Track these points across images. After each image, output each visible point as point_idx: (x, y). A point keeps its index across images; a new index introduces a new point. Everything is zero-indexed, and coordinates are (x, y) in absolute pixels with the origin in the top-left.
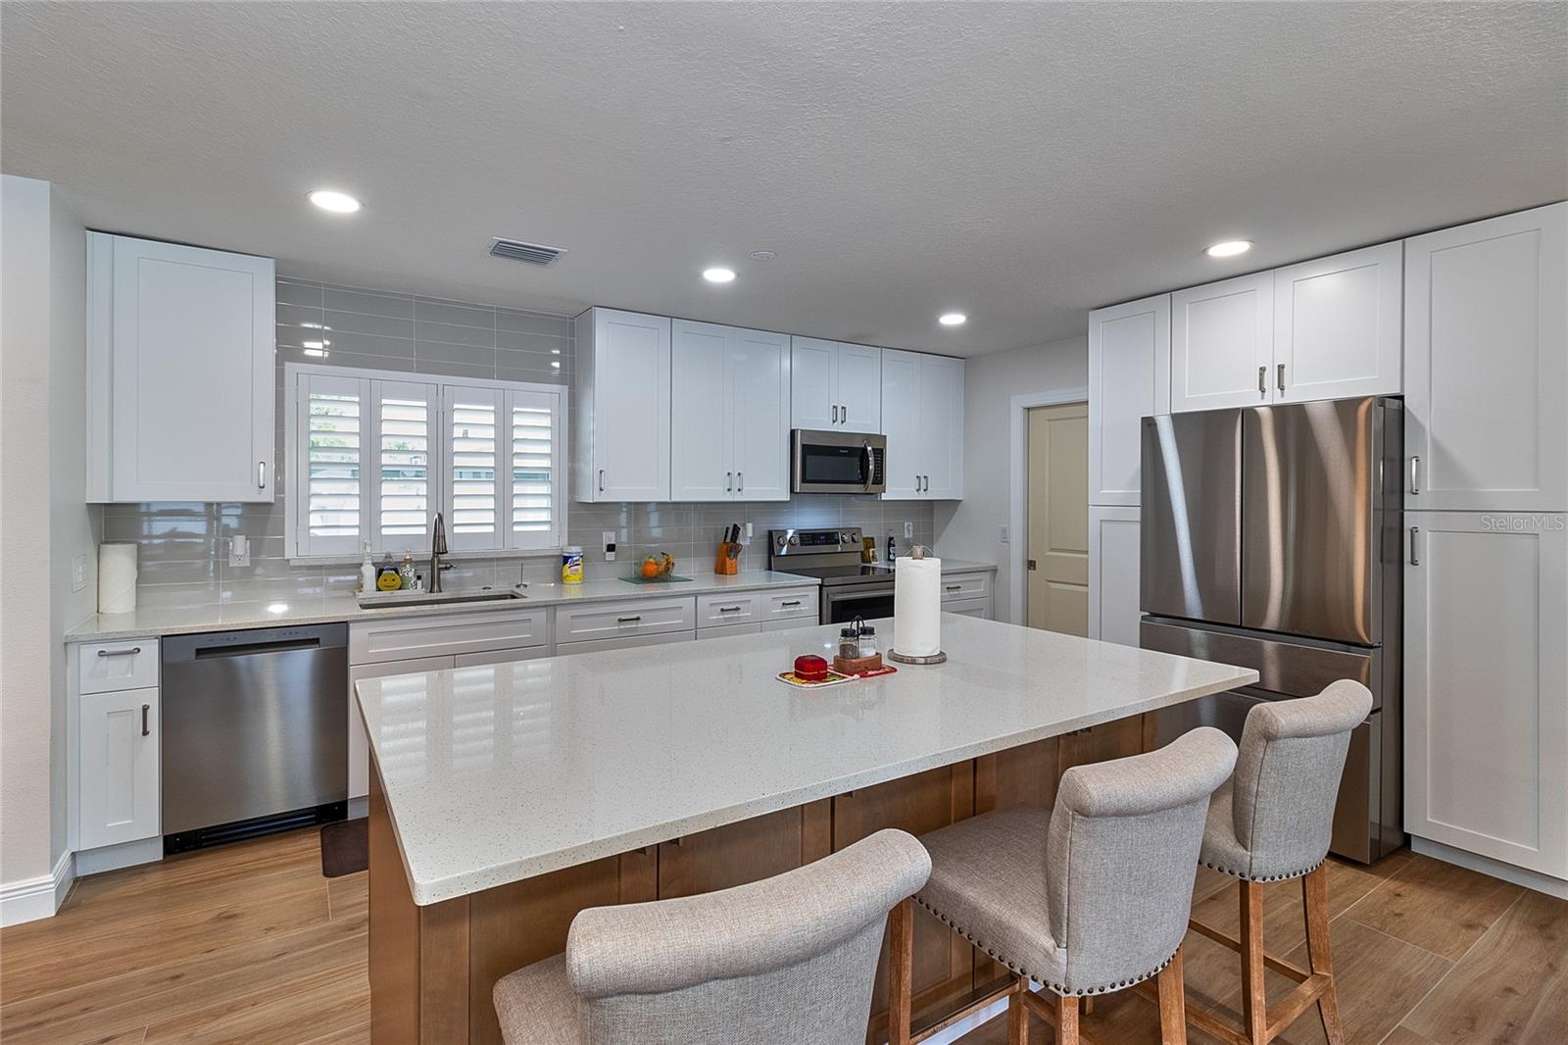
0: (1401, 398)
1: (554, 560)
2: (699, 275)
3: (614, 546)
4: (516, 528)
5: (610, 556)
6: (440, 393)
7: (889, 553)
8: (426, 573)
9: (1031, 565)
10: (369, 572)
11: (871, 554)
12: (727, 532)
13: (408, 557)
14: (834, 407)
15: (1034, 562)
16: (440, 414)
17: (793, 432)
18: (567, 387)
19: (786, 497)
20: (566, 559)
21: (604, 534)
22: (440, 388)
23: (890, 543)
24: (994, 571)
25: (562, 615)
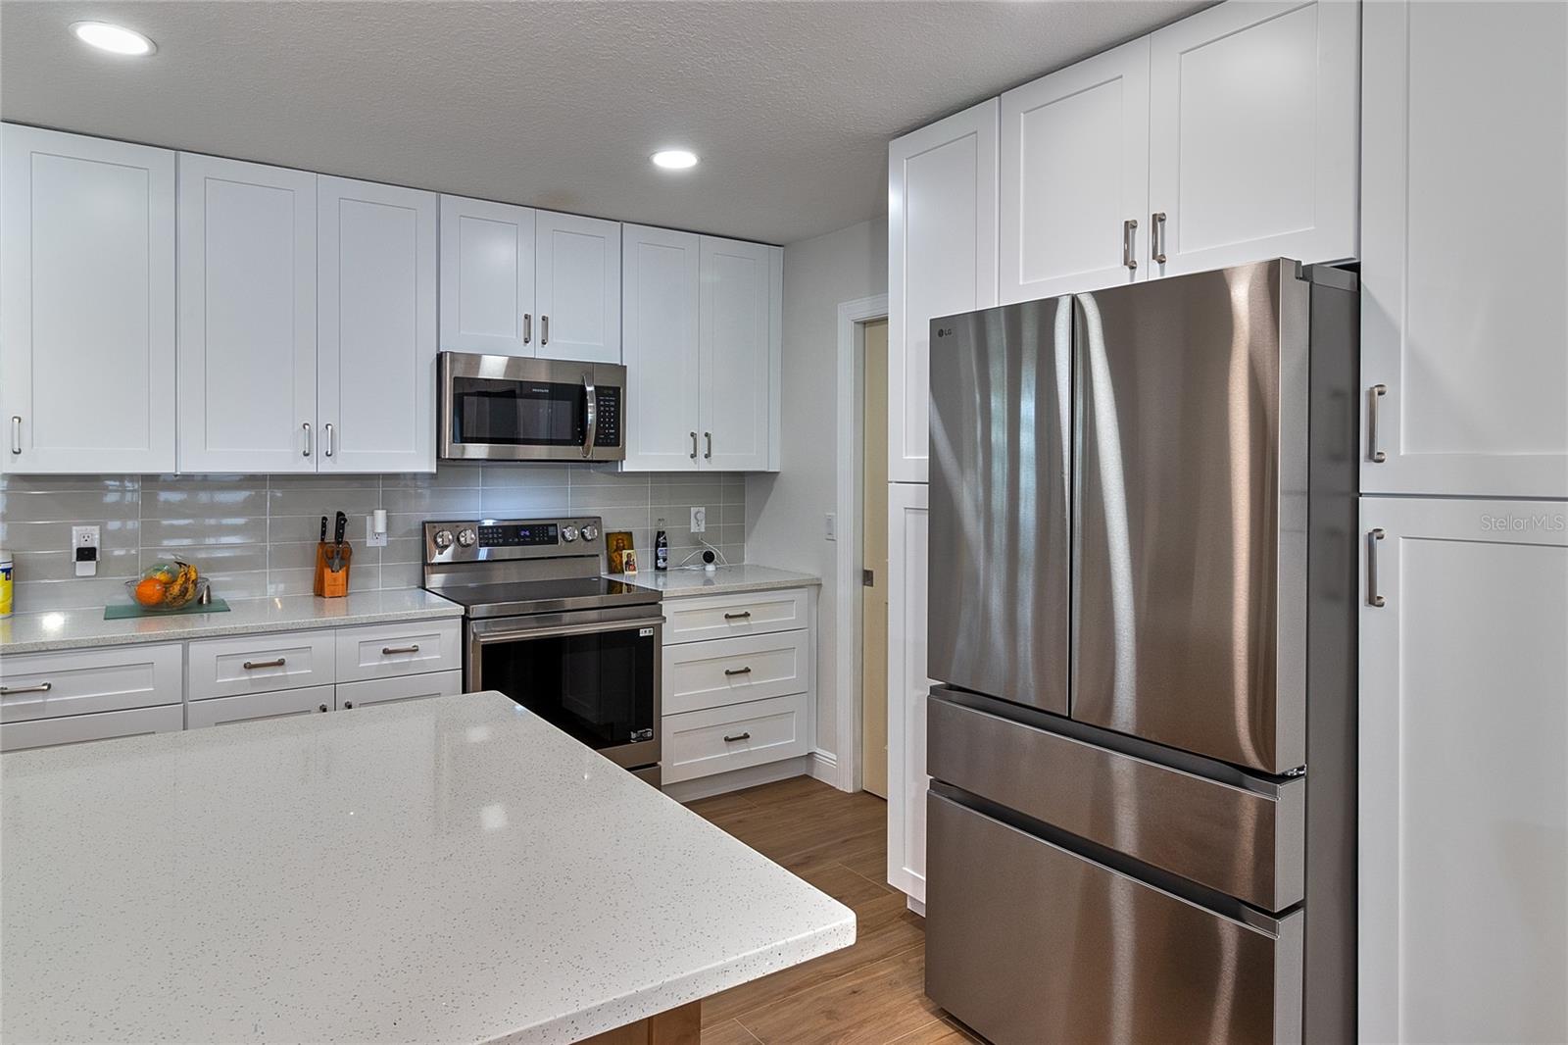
0: (1355, 268)
2: (69, 32)
3: (93, 550)
5: (87, 568)
7: (657, 558)
9: (867, 578)
11: (625, 560)
14: (527, 317)
15: (872, 572)
17: (440, 357)
19: (431, 467)
21: (74, 528)
23: (660, 541)
24: (816, 586)
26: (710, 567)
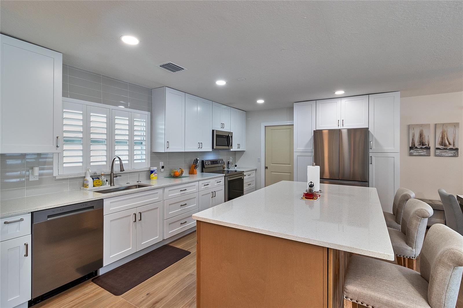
0: (368, 128)
1: (146, 172)
2: (215, 83)
3: (164, 166)
4: (135, 162)
5: (162, 170)
6: (111, 112)
7: (228, 166)
8: (109, 179)
9: (266, 168)
10: (90, 180)
12: (194, 161)
13: (103, 173)
14: (222, 123)
15: (267, 167)
16: (111, 120)
17: (213, 131)
18: (150, 113)
19: (211, 150)
20: (152, 172)
21: (160, 162)
22: (111, 110)
23: (228, 163)
24: (256, 170)
25: (167, 190)
26: (236, 168)
